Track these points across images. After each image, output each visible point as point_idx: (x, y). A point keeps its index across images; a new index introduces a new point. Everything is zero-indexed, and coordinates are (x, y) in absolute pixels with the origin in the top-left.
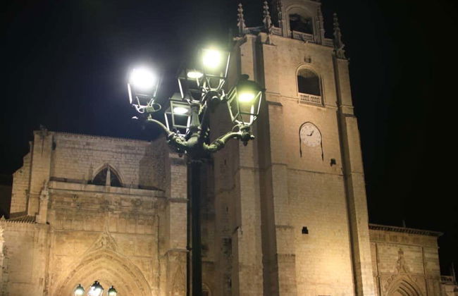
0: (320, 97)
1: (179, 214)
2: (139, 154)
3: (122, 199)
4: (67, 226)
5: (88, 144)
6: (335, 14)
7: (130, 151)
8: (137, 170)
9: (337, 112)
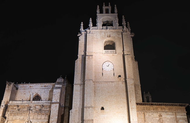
0: (115, 50)
1: (55, 108)
2: (50, 88)
3: (36, 105)
4: (14, 118)
5: (30, 87)
6: (123, 16)
7: (46, 88)
8: (48, 94)
9: (123, 55)
